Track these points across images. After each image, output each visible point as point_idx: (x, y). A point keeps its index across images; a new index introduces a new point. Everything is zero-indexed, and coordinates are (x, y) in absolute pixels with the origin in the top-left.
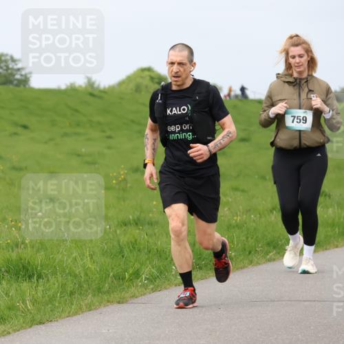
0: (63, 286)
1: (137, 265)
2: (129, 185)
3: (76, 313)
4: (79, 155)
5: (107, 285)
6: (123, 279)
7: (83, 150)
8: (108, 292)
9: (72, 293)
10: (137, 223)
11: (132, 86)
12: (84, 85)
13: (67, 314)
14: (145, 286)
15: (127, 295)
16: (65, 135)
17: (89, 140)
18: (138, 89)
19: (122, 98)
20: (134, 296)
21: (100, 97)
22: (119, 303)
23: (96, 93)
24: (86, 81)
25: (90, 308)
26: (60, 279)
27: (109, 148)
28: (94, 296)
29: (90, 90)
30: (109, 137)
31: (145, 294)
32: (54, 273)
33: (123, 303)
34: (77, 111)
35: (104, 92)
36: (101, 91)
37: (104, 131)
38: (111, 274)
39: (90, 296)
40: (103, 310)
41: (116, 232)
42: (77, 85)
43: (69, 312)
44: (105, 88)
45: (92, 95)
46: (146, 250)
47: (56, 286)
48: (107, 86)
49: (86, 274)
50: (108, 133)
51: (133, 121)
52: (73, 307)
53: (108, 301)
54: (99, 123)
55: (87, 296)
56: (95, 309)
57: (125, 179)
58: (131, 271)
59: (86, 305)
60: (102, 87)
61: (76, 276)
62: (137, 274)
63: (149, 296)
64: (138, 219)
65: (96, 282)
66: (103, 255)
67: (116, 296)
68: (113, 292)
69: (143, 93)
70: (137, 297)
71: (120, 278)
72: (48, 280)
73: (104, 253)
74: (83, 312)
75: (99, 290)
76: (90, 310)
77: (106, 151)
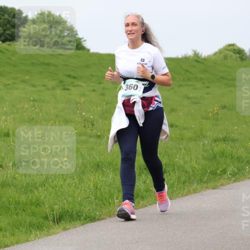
0: (179, 178)
1: (224, 166)
2: (219, 117)
3: (187, 195)
4: (188, 98)
5: (206, 178)
6: (216, 174)
7: (191, 95)
8: (206, 182)
9: (184, 182)
10: (224, 140)
11: (222, 56)
12: (192, 56)
13: (181, 195)
14: (229, 179)
15: (218, 184)
16: (180, 86)
17: (195, 89)
18: (225, 57)
19: (215, 63)
20: (222, 185)
21: (203, 63)
22: (213, 188)
23: (199, 60)
24: (193, 53)
25: (195, 192)
26: (177, 173)
27: (207, 94)
28: (198, 184)
29: (196, 59)
30: (208, 87)
31: (229, 184)
32: (174, 170)
33: (215, 189)
34: (188, 71)
35: (205, 59)
36: (203, 59)
37: (204, 84)
38: (209, 171)
39: (195, 184)
40: (204, 193)
41: (211, 145)
42: (188, 55)
43: (183, 194)
44: (205, 57)
45: (197, 61)
46: (230, 157)
47: (175, 177)
48: (206, 56)
49: (193, 171)
50: (207, 85)
51: (222, 78)
52: (185, 191)
53: (207, 188)
54: (201, 79)
55: (193, 184)
56: (199, 192)
57: (217, 113)
58: (221, 169)
59: (193, 189)
60: (203, 56)
61: (187, 172)
62: (224, 171)
63: (231, 185)
64: (226, 138)
65: (199, 176)
66: (204, 159)
67: (211, 184)
68: (209, 182)
69: (229, 60)
70: (224, 185)
71: (214, 173)
72: (170, 174)
73: (204, 158)
74: (191, 194)
75: (201, 180)
76: (195, 193)
77: (205, 96)
